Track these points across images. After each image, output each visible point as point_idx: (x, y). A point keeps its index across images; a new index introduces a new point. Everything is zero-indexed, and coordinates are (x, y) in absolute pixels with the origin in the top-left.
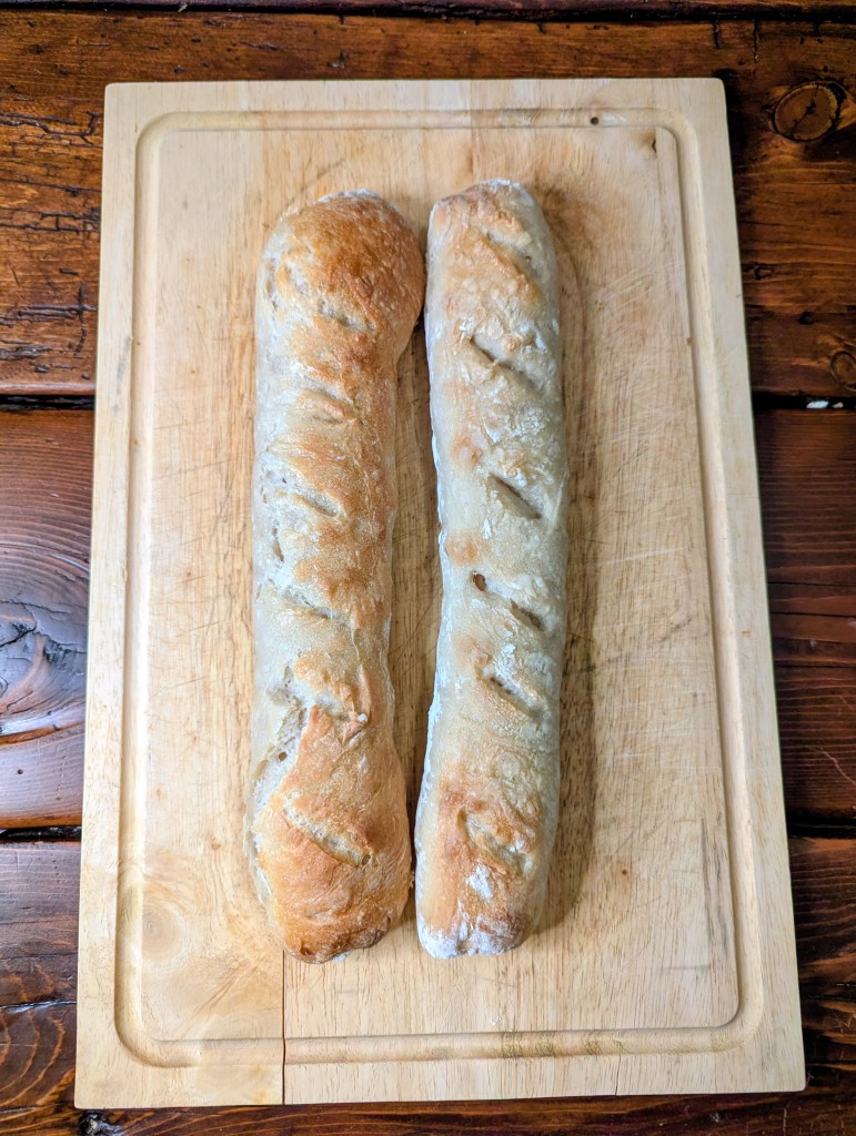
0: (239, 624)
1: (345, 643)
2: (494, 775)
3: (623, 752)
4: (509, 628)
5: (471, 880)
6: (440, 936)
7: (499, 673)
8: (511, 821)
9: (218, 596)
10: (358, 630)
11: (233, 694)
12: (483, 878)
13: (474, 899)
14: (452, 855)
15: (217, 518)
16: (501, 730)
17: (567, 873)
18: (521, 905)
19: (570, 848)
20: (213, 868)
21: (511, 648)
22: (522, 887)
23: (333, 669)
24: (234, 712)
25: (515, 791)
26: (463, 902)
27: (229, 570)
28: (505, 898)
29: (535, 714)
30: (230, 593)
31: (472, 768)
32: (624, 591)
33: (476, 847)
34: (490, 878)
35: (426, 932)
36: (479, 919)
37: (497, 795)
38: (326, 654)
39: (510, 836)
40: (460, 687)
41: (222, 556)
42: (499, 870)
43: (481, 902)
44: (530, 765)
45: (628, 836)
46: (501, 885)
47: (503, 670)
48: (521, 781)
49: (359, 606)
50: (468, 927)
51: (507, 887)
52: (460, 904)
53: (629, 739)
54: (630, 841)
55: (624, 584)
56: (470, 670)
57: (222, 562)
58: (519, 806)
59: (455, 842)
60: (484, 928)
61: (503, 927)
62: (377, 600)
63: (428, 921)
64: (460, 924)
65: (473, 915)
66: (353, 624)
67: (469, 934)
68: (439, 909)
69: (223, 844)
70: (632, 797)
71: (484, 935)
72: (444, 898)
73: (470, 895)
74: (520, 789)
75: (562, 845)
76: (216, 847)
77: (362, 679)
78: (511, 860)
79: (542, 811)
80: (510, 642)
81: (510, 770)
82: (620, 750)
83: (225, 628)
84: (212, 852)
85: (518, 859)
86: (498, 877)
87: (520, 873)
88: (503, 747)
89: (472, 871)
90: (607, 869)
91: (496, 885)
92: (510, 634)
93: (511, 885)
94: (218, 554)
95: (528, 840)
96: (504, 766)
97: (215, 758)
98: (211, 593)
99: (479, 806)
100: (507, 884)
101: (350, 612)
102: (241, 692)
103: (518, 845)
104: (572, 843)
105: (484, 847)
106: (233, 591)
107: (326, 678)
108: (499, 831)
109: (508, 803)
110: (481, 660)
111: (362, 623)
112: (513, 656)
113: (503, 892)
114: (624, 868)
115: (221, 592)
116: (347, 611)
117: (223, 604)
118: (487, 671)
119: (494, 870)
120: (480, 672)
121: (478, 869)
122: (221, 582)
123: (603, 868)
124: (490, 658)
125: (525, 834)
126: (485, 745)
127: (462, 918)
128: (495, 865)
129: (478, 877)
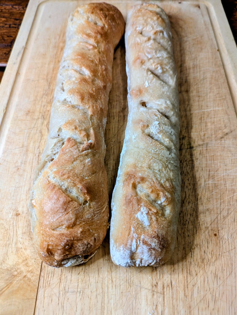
0: (45, 128)
1: (86, 118)
2: (150, 168)
3: (209, 180)
4: (156, 116)
5: (138, 215)
6: (122, 249)
7: (152, 131)
8: (158, 187)
9: (39, 118)
10: (92, 115)
11: (38, 152)
12: (145, 213)
13: (140, 225)
14: (129, 202)
15: (43, 94)
16: (153, 151)
17: (186, 234)
18: (164, 233)
19: (187, 222)
20: (15, 224)
21: (157, 122)
22: (165, 222)
23: (79, 126)
24: (37, 159)
25: (160, 175)
26: (134, 228)
27: (45, 110)
28: (156, 226)
29: (169, 149)
30: (43, 117)
31: (140, 165)
32: (203, 121)
33: (141, 198)
34: (148, 214)
35: (114, 249)
36: (142, 237)
37: (151, 175)
38: (77, 121)
39: (158, 195)
40: (134, 138)
41: (43, 106)
42: (153, 210)
43: (144, 228)
44: (167, 167)
45: (215, 217)
46: (154, 218)
47: (153, 130)
48: (162, 172)
49: (93, 107)
50: (137, 242)
51: (157, 220)
52: (132, 229)
53: (211, 175)
54: (216, 220)
55: (203, 119)
56: (140, 130)
57: (42, 108)
58: (162, 182)
59: (130, 196)
60: (145, 243)
61: (155, 242)
62: (101, 107)
63: (116, 241)
64: (132, 241)
65: (139, 235)
66: (90, 113)
67: (137, 248)
68: (121, 233)
69: (21, 213)
70: (215, 200)
71: (145, 247)
72: (124, 227)
73: (138, 224)
74: (163, 175)
75: (183, 221)
76: (17, 215)
77: (92, 131)
78: (158, 208)
79: (173, 187)
80: (157, 120)
81: (157, 167)
82: (207, 180)
83: (39, 129)
84: (15, 217)
85: (163, 208)
86: (152, 214)
87: (163, 215)
88: (154, 157)
89: (139, 210)
90: (206, 232)
91: (151, 218)
92: (156, 118)
93: (159, 220)
94: (41, 105)
95: (167, 198)
96: (155, 164)
97: (25, 177)
98: (36, 118)
99: (143, 179)
100: (157, 218)
101: (89, 108)
102: (41, 152)
103: (162, 200)
104: (188, 220)
105: (145, 199)
106: (45, 117)
107: (76, 128)
108: (152, 192)
109: (157, 179)
110: (144, 126)
111: (93, 113)
112: (158, 125)
113: (155, 222)
114: (215, 233)
115: (40, 117)
116: (88, 107)
117: (40, 121)
118: (147, 131)
119: (150, 210)
120: (143, 132)
121: (142, 208)
122: (41, 114)
123: (204, 232)
124: (148, 126)
125: (166, 195)
126: (145, 156)
127: (133, 237)
128: (151, 208)
129: (142, 213)
